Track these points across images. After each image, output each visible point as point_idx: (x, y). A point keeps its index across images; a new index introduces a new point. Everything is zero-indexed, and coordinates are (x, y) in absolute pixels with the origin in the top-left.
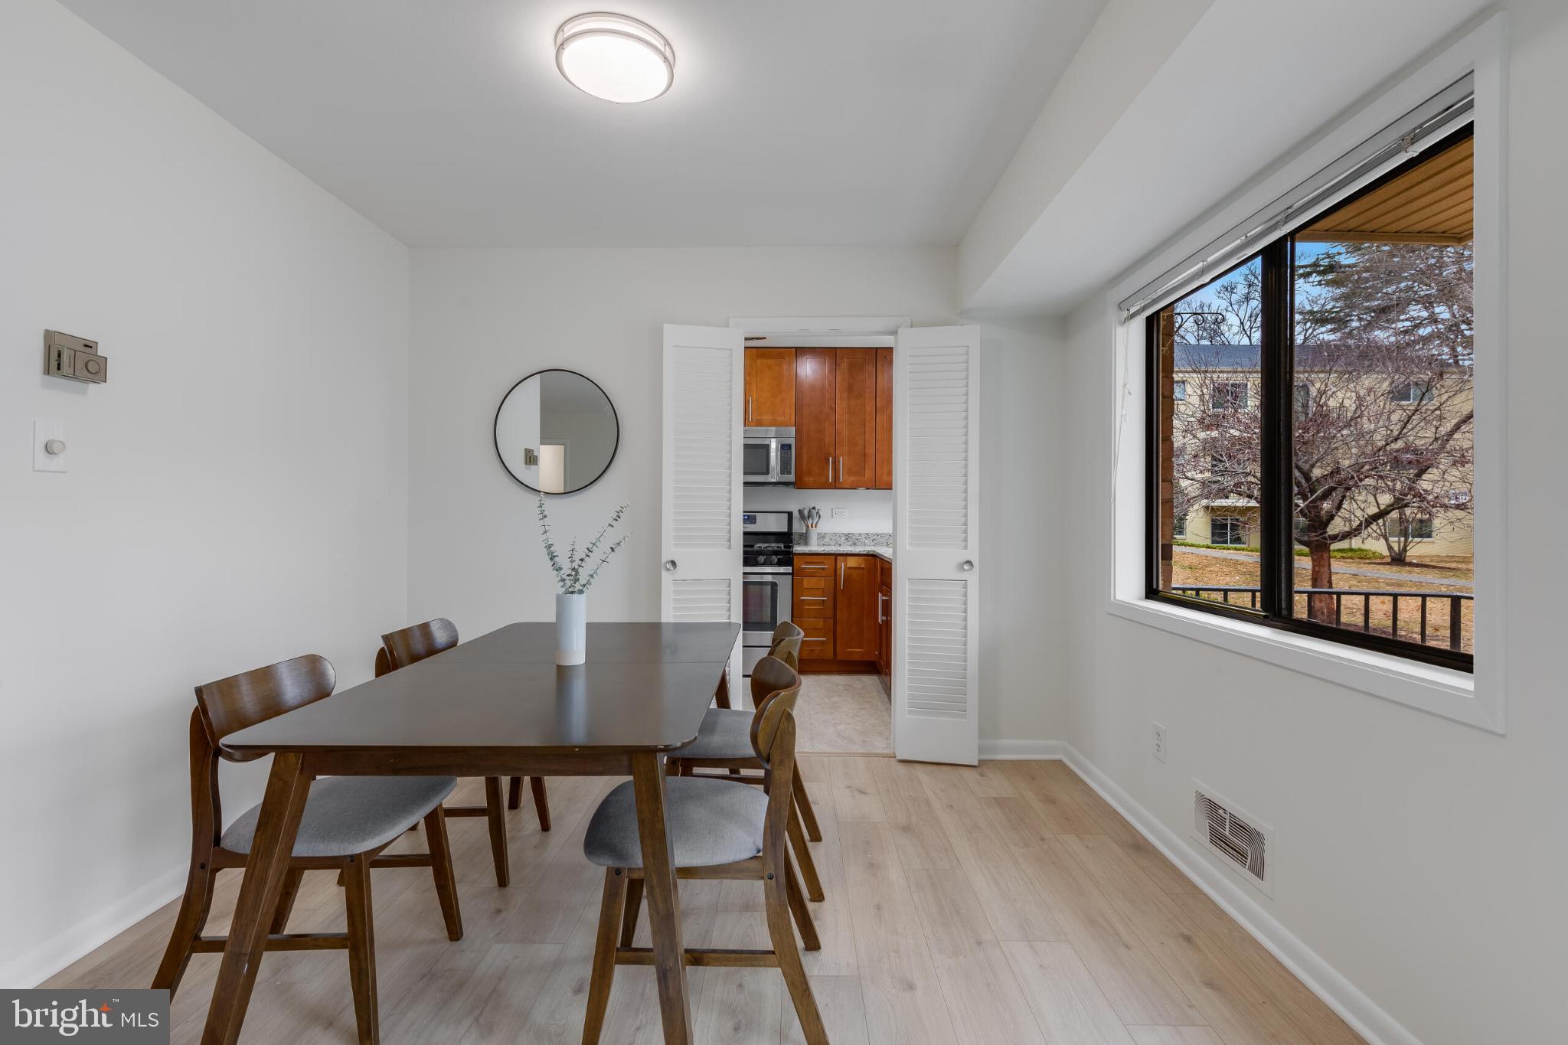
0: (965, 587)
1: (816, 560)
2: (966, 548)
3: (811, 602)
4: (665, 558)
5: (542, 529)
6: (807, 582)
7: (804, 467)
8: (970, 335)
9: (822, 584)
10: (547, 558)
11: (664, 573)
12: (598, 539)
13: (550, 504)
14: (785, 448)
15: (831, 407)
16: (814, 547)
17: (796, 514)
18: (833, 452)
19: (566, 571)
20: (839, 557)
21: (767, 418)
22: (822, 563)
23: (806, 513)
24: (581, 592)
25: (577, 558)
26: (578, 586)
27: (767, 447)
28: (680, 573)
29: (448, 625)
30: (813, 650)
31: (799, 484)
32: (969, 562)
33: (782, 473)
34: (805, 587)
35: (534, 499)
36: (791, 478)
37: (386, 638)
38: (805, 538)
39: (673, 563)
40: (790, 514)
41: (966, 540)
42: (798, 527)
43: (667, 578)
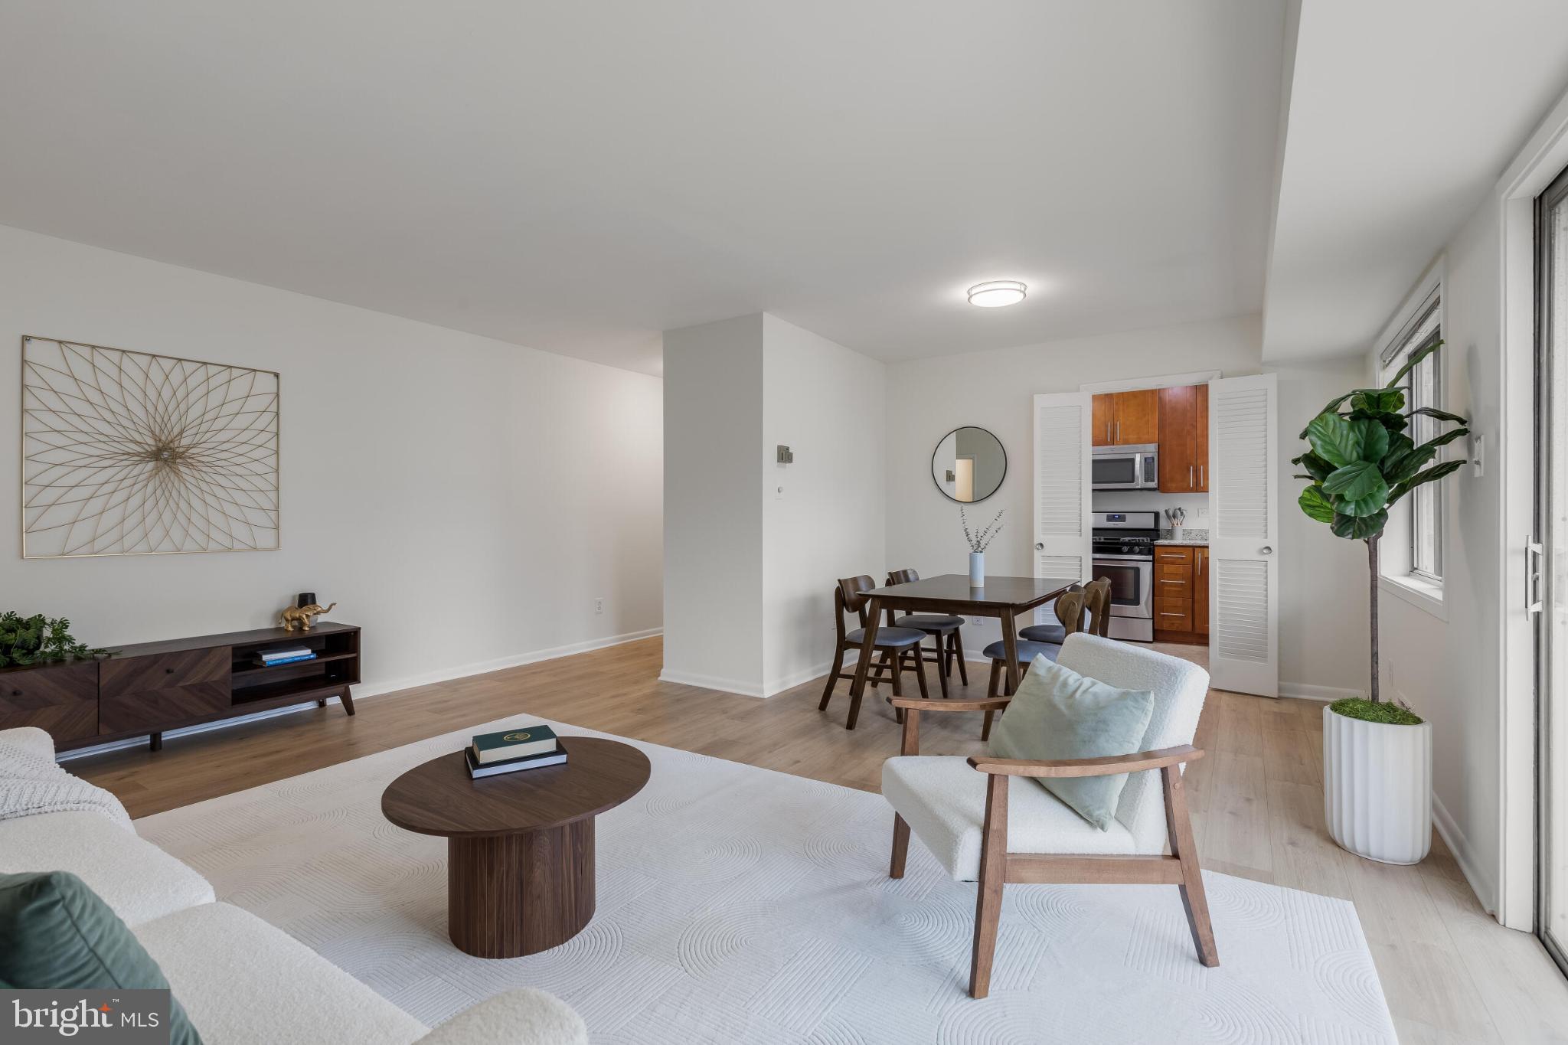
0: (1266, 566)
1: (1175, 550)
2: (1266, 537)
3: (1171, 585)
4: (1036, 541)
5: (962, 522)
6: (1167, 569)
7: (1168, 476)
8: (1268, 382)
9: (1180, 570)
10: (965, 535)
11: (1035, 551)
12: (990, 527)
13: (966, 507)
14: (1147, 461)
15: (1192, 425)
16: (1178, 540)
17: (1162, 514)
18: (1194, 462)
19: (974, 542)
20: (1196, 549)
21: (1132, 437)
22: (1181, 553)
23: (1171, 513)
24: (981, 552)
25: (979, 536)
26: (980, 549)
27: (1133, 461)
28: (1046, 551)
29: (914, 572)
30: (1173, 624)
31: (1162, 488)
32: (1268, 548)
33: (1146, 480)
34: (1165, 572)
35: (958, 506)
36: (1153, 485)
37: (890, 574)
38: (1170, 533)
39: (1041, 545)
40: (1157, 515)
41: (1266, 532)
42: (1164, 524)
43: (1037, 554)
